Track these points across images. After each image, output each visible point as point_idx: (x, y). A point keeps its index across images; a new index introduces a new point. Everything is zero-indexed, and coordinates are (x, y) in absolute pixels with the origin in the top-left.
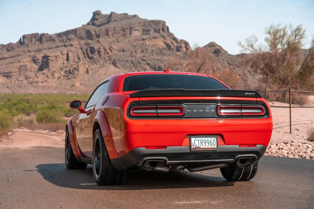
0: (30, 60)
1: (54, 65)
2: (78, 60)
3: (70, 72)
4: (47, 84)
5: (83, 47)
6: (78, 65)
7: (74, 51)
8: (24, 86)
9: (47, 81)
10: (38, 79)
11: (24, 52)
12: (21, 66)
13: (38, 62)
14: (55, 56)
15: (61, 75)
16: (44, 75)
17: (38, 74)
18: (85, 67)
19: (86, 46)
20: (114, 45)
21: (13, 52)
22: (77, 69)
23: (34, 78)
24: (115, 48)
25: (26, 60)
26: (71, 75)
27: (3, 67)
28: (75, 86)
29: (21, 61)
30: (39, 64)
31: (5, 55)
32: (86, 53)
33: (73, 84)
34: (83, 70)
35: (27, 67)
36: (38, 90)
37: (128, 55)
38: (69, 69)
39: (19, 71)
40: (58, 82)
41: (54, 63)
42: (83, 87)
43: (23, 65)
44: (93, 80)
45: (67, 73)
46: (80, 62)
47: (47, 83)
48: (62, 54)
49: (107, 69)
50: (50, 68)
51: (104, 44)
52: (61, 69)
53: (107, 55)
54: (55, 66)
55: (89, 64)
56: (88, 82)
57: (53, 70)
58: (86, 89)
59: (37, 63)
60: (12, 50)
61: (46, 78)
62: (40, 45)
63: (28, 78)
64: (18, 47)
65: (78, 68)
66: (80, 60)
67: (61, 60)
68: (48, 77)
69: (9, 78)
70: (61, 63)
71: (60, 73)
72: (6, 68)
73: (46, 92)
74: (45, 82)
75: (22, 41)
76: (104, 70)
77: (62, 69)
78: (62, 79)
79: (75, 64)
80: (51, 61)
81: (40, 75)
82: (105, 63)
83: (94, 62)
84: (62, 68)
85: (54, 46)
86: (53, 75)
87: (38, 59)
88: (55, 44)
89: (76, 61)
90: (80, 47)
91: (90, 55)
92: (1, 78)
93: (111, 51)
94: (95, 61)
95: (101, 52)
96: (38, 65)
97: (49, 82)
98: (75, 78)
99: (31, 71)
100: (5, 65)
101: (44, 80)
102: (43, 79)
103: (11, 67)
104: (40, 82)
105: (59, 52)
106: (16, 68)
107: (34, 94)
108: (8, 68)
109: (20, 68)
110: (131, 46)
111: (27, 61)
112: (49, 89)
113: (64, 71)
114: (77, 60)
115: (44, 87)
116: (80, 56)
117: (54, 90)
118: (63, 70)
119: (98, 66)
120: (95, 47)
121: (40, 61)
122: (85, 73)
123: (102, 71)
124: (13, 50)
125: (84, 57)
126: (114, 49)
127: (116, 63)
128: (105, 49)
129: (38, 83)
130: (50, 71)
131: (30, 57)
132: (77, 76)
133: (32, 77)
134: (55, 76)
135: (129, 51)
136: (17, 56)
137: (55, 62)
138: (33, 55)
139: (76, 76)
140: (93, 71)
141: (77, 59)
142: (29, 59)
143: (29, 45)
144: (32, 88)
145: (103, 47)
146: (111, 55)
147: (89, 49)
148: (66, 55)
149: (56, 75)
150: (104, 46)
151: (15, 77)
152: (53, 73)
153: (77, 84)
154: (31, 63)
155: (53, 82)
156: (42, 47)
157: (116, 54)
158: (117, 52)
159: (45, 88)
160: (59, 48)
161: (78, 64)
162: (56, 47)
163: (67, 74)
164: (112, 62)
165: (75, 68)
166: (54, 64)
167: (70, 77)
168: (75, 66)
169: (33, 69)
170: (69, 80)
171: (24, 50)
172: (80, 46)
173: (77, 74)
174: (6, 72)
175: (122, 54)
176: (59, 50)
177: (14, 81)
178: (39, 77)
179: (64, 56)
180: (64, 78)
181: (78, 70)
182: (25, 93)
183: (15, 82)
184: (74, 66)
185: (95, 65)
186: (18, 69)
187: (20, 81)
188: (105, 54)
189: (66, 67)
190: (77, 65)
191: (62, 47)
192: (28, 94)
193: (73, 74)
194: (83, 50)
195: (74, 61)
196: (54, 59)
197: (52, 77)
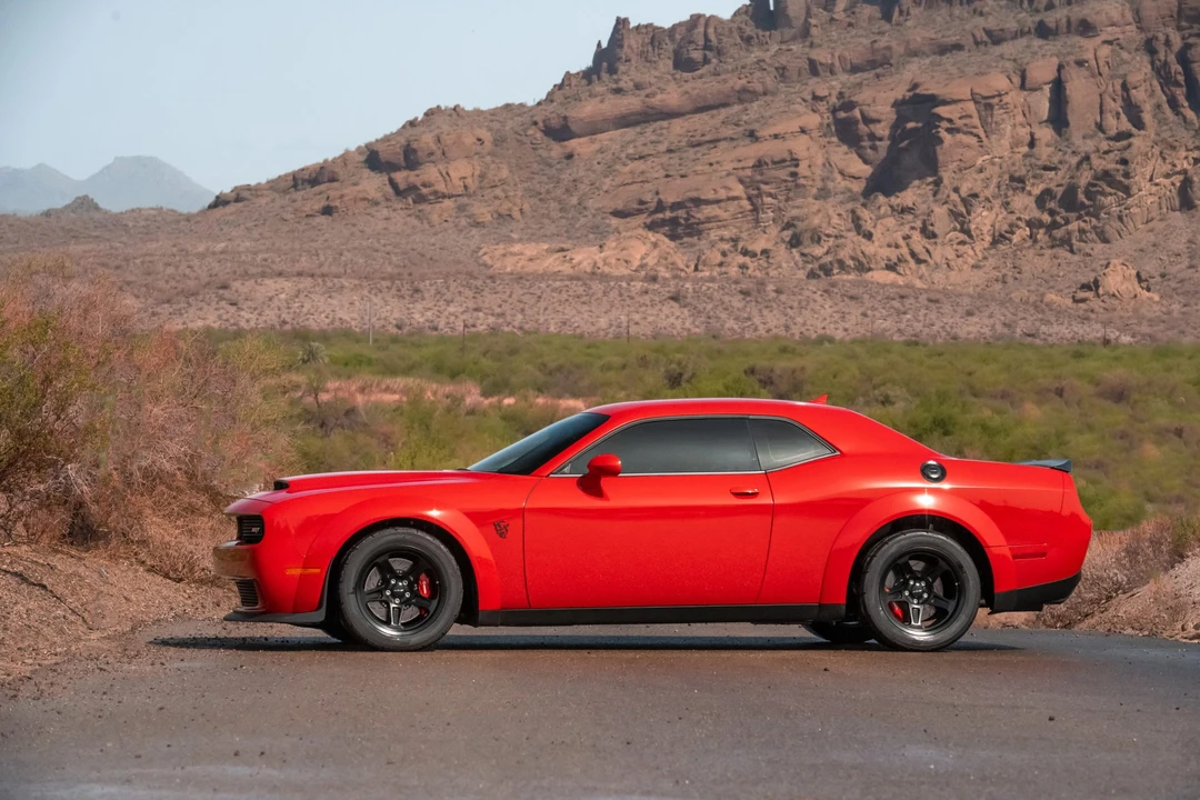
0: (820, 127)
1: (969, 154)
2: (1125, 125)
3: (1069, 200)
4: (921, 278)
5: (1162, 37)
6: (1127, 155)
7: (1101, 63)
8: (779, 291)
9: (924, 256)
10: (870, 248)
11: (782, 72)
12: (759, 164)
13: (872, 137)
14: (974, 98)
15: (1014, 217)
16: (910, 217)
17: (865, 214)
18: (1175, 166)
19: (1179, 28)
21: (717, 74)
22: (1117, 181)
23: (840, 241)
25: (794, 126)
26: (1079, 218)
27: (653, 169)
28: (1101, 291)
29: (765, 132)
30: (874, 148)
31: (662, 90)
32: (1181, 78)
33: (1091, 277)
34: (1154, 189)
35: (803, 169)
36: (864, 315)
38: (1066, 181)
39: (753, 192)
40: (992, 261)
41: (974, 141)
42: (1157, 298)
43: (777, 157)
45: (1052, 205)
46: (1142, 132)
47: (923, 268)
48: (1023, 87)
50: (947, 176)
52: (1012, 178)
54: (979, 162)
57: (964, 192)
58: (1176, 307)
59: (866, 143)
60: (706, 61)
61: (919, 243)
62: (887, 27)
63: (806, 238)
64: (748, 40)
65: (1127, 175)
66: (1138, 123)
67: (1014, 126)
68: (928, 234)
69: (685, 239)
70: (1015, 144)
71: (1006, 205)
72: (667, 176)
73: (918, 326)
74: (912, 263)
75: (772, 8)
77: (1018, 182)
78: (1020, 247)
79: (1104, 146)
80: (949, 131)
81: (879, 218)
84: (1022, 172)
85: (973, 35)
86: (961, 220)
87: (867, 120)
88: (979, 21)
89: (1113, 132)
90: (1140, 37)
92: (639, 237)
96: (869, 153)
97: (937, 266)
98: (1106, 241)
99: (824, 194)
100: (664, 159)
101: (905, 251)
102: (897, 246)
103: (699, 168)
104: (882, 264)
105: (1004, 71)
106: (728, 175)
107: (842, 342)
108: (682, 176)
109: (759, 178)
111: (803, 131)
112: (933, 306)
113: (1037, 191)
114: (1115, 124)
115: (902, 297)
116: (1139, 95)
117: (970, 314)
118: (1028, 188)
121: (882, 130)
122: (1173, 209)
124: (714, 61)
125: (1164, 98)
129: (870, 269)
130: (942, 196)
131: (822, 107)
132: (1117, 224)
133: (829, 231)
134: (973, 226)
136: (741, 101)
137: (977, 136)
138: (841, 95)
139: (1112, 228)
141: (1118, 115)
142: (813, 120)
143: (814, 31)
144: (829, 303)
148: (1047, 88)
149: (985, 219)
151: (726, 234)
152: (962, 209)
153: (1117, 280)
154: (824, 141)
155: (960, 261)
156: (894, 44)
159: (907, 302)
160: (1007, 48)
161: (1130, 145)
162: (981, 35)
163: (1052, 213)
165: (1106, 175)
166: (968, 146)
167: (1069, 233)
168: (1109, 164)
169: (840, 183)
170: (1063, 253)
171: (783, 60)
172: (1141, 29)
173: (1115, 210)
174: (670, 199)
176: (1002, 57)
177: (719, 258)
178: (877, 234)
179: (1038, 93)
180: (1031, 237)
181: (1127, 190)
182: (782, 332)
183: (721, 265)
184: (1099, 164)
186: (741, 181)
187: (754, 255)
189: (1046, 168)
190: (1115, 155)
191: (1023, 41)
192: (805, 340)
193: (1088, 214)
194: (1162, 56)
195: (1100, 127)
196: (970, 117)
197: (955, 229)
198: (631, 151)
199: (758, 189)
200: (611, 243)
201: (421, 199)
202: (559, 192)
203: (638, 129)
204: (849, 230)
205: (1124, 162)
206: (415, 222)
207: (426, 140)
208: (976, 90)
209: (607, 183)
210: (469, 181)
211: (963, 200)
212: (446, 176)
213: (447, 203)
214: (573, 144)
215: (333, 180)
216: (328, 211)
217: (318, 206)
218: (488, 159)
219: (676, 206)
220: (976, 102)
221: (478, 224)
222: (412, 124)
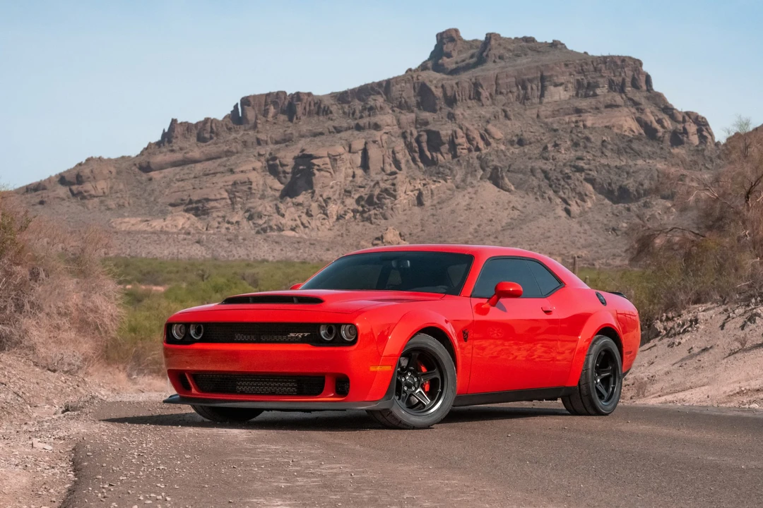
0: (262, 167)
1: (326, 180)
2: (394, 169)
3: (370, 201)
4: (306, 234)
5: (409, 131)
6: (395, 181)
7: (383, 142)
8: (244, 239)
9: (307, 225)
10: (283, 221)
11: (245, 143)
12: (235, 184)
13: (284, 172)
14: (329, 156)
15: (346, 208)
16: (301, 208)
17: (282, 206)
18: (415, 187)
19: (416, 128)
20: (495, 126)
21: (216, 144)
22: (391, 193)
23: (271, 218)
24: (499, 134)
25: (250, 167)
26: (374, 209)
27: (188, 185)
28: (384, 241)
29: (237, 170)
30: (285, 177)
31: (192, 151)
32: (417, 149)
33: (380, 235)
34: (406, 197)
35: (254, 186)
36: (282, 250)
37: (534, 154)
38: (369, 193)
39: (232, 196)
40: (337, 227)
41: (328, 175)
43: (243, 181)
44: (434, 223)
45: (363, 203)
46: (401, 172)
47: (307, 230)
48: (350, 151)
49: (476, 193)
50: (317, 190)
51: (467, 124)
52: (346, 191)
53: (475, 154)
54: (331, 184)
55: (425, 179)
56: (422, 230)
57: (325, 197)
59: (282, 175)
60: (211, 138)
61: (305, 219)
62: (290, 124)
63: (256, 216)
64: (230, 129)
65: (395, 190)
66: (400, 169)
67: (346, 168)
68: (309, 214)
69: (202, 217)
70: (346, 176)
71: (343, 203)
72: (194, 188)
73: (306, 255)
74: (302, 227)
75: (240, 115)
76: (467, 198)
77: (348, 193)
78: (349, 221)
79: (385, 177)
80: (318, 170)
81: (287, 208)
82: (469, 175)
83: (438, 173)
84: (350, 188)
85: (328, 129)
86: (323, 209)
87: (283, 165)
88: (330, 122)
89: (389, 172)
90: (400, 131)
91: (428, 154)
92: (181, 215)
93: (488, 144)
94: (441, 169)
95: (460, 144)
96: (283, 179)
97: (313, 229)
98: (386, 219)
99: (263, 197)
100: (193, 181)
101: (299, 222)
102: (295, 220)
103: (208, 185)
104: (289, 228)
105: (342, 144)
106: (221, 188)
107: (272, 262)
108: (201, 189)
109: (234, 190)
110: (542, 131)
111: (254, 169)
112: (312, 246)
113: (356, 197)
114: (390, 168)
115: (298, 242)
116: (399, 156)
117: (328, 250)
118: (352, 196)
119: (450, 184)
120: (443, 133)
121: (288, 169)
122: (414, 205)
123: (462, 199)
124: (215, 138)
125: (410, 158)
126: (494, 138)
127: (500, 176)
128: (471, 137)
129: (283, 230)
130: (315, 198)
131: (263, 159)
132: (390, 212)
133: (266, 213)
134: (328, 212)
135: (539, 144)
136: (227, 156)
137: (330, 172)
138: (271, 154)
139: (389, 216)
140: (435, 197)
141: (390, 165)
142: (258, 165)
143: (259, 126)
144: (266, 245)
145: (465, 132)
146: (486, 154)
147: (424, 138)
148: (360, 152)
149: (333, 209)
150: (467, 129)
151: (220, 214)
152: (324, 205)
153: (391, 236)
154: (263, 174)
155: (323, 227)
156: (294, 132)
157: (502, 150)
158: (503, 147)
159: (301, 244)
160: (343, 135)
161: (396, 178)
162: (332, 129)
163: (363, 206)
164: (488, 176)
165: (386, 191)
166: (326, 177)
167: (370, 215)
168: (387, 185)
169: (270, 192)
170: (367, 224)
171: (245, 138)
172: (400, 128)
173: (390, 205)
174: (195, 198)
175: (517, 151)
176: (341, 138)
177: (217, 225)
178: (287, 215)
179: (356, 154)
180: (354, 217)
181: (395, 197)
182: (245, 257)
183: (218, 228)
184: (383, 185)
185: (442, 181)
186: (227, 191)
187: (232, 223)
188: (470, 150)
189: (360, 187)
190: (390, 182)
191: (350, 132)
192: (256, 261)
193: (378, 207)
194: (409, 140)
195: (383, 170)
196: (327, 164)
197: (321, 213)
198: (178, 177)
199: (234, 194)
200: (169, 218)
201: (84, 198)
202: (146, 195)
203: (181, 168)
204: (274, 213)
205: (394, 185)
206: (81, 208)
207: (86, 172)
208: (330, 153)
209: (167, 191)
210: (105, 190)
211: (325, 201)
212: (95, 188)
213: (96, 199)
214: (152, 174)
215: (44, 189)
216: (42, 203)
217: (38, 200)
218: (114, 180)
219: (199, 201)
220: (330, 158)
221: (109, 209)
222: (80, 164)
